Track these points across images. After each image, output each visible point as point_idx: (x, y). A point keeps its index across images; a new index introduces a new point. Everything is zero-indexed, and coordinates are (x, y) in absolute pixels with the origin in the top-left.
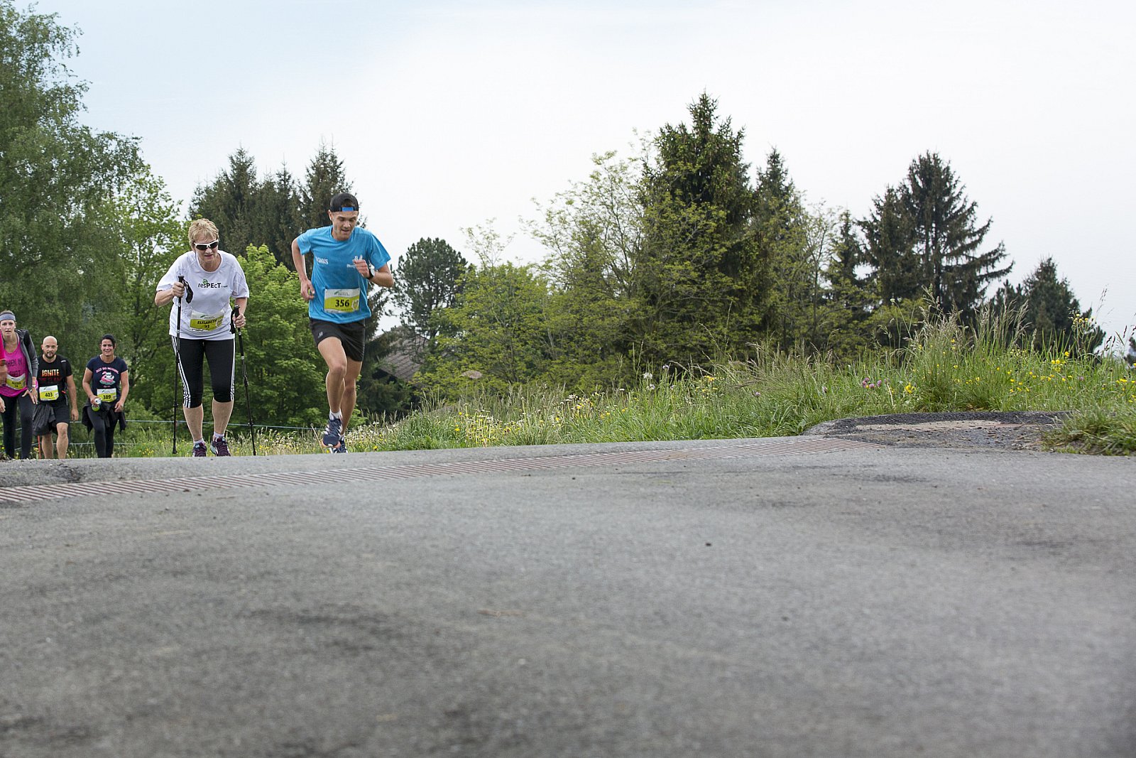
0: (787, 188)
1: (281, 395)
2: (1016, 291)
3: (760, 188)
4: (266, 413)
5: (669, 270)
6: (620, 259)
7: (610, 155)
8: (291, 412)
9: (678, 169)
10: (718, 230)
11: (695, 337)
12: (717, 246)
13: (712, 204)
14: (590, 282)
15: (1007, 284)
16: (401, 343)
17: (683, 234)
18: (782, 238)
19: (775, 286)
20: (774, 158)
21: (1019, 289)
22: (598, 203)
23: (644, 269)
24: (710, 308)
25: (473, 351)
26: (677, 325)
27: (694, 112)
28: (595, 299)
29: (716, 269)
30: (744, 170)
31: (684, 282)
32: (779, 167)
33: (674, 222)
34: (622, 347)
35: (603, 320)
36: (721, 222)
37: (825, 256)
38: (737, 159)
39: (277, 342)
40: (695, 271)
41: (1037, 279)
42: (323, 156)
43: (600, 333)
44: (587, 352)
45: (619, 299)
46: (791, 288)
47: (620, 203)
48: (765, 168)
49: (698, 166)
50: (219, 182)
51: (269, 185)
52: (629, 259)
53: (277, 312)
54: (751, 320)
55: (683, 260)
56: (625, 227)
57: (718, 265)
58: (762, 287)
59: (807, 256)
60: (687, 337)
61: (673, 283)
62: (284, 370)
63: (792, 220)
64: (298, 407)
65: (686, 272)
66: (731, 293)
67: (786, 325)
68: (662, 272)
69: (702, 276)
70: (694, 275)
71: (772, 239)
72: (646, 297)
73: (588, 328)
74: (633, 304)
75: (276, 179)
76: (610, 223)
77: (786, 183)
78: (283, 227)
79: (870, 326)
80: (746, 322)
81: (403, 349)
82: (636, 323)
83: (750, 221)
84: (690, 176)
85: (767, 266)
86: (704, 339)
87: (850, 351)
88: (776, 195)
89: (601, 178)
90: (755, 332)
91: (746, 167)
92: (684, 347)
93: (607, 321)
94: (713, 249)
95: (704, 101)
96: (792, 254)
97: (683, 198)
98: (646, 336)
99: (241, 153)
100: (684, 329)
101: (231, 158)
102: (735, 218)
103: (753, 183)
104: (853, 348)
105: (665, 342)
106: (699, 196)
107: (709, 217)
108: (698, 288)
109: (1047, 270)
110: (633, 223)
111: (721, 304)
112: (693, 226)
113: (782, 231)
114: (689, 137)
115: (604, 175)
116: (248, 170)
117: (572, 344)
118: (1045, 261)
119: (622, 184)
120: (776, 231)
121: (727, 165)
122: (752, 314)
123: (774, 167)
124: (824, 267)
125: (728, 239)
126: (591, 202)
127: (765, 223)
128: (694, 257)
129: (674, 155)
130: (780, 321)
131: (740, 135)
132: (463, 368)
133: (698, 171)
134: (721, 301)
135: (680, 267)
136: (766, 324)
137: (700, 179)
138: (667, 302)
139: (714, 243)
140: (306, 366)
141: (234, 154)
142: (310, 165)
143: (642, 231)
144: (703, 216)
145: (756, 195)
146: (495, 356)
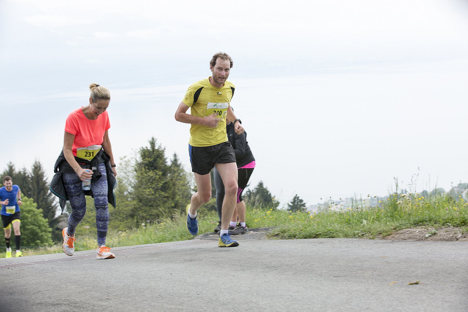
0: (180, 164)
1: (28, 237)
2: (252, 191)
3: (172, 165)
4: (23, 243)
5: (145, 191)
6: (130, 189)
7: (125, 157)
8: (31, 242)
9: (146, 160)
10: (159, 178)
11: (155, 211)
12: (159, 183)
13: (157, 170)
14: (121, 196)
15: (249, 189)
16: (64, 219)
17: (149, 180)
18: (179, 179)
19: (178, 194)
20: (175, 155)
21: (253, 191)
22: (122, 172)
23: (137, 192)
24: (158, 202)
25: (86, 220)
26: (148, 208)
27: (150, 142)
28: (123, 202)
29: (160, 190)
30: (166, 159)
31: (150, 195)
32: (176, 158)
33: (146, 176)
34: (132, 216)
35: (125, 207)
36: (160, 176)
37: (193, 184)
38: (164, 156)
39: (25, 221)
40: (153, 191)
41: (258, 187)
42: (36, 162)
43: (125, 212)
44: (121, 218)
45: (130, 201)
46: (183, 195)
47: (129, 172)
48: (173, 158)
49: (152, 159)
50: (4, 173)
51: (20, 172)
52: (133, 189)
53: (25, 211)
54: (171, 205)
55: (149, 188)
56: (131, 179)
57: (160, 189)
58: (174, 195)
59: (187, 184)
60: (152, 212)
61: (146, 195)
62: (28, 229)
63: (182, 174)
64: (33, 240)
65: (150, 192)
66: (165, 197)
67: (182, 206)
68: (143, 192)
69: (155, 193)
70: (153, 192)
71: (176, 180)
72: (139, 200)
73: (121, 211)
74: (135, 202)
75: (22, 170)
76: (126, 178)
77: (179, 163)
78: (25, 185)
79: (208, 205)
80: (170, 206)
81: (64, 220)
82: (136, 208)
83: (169, 175)
84: (150, 162)
85: (175, 188)
86: (157, 212)
87: (202, 213)
88: (176, 166)
89: (122, 164)
90: (173, 209)
91: (167, 158)
92: (151, 215)
93: (127, 209)
94: (158, 184)
95: (153, 139)
96: (183, 184)
97: (148, 169)
98: (140, 212)
99: (11, 163)
100: (151, 209)
101: (8, 165)
102: (164, 174)
103: (169, 163)
104: (203, 212)
105: (145, 214)
106: (153, 168)
107: (156, 174)
108: (155, 196)
109: (261, 185)
110: (133, 178)
111: (161, 201)
112: (152, 177)
113: (179, 177)
114: (149, 150)
115: (123, 163)
116: (13, 168)
117: (117, 216)
118: (260, 181)
119: (129, 166)
120: (177, 177)
121: (161, 158)
122: (171, 203)
123: (175, 158)
124: (192, 187)
125: (163, 181)
126: (119, 172)
127: (174, 175)
128: (153, 187)
129: (144, 156)
130: (180, 205)
131: (165, 149)
132: (83, 225)
133: (153, 160)
134: (162, 200)
135: (149, 190)
136: (176, 206)
137: (153, 163)
138: (145, 201)
139: (158, 182)
140: (35, 228)
141: (8, 163)
142: (32, 165)
143: (136, 180)
144: (155, 174)
145: (170, 167)
146: (93, 221)
